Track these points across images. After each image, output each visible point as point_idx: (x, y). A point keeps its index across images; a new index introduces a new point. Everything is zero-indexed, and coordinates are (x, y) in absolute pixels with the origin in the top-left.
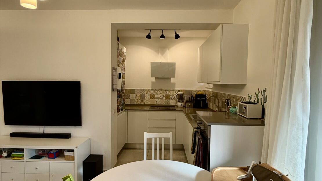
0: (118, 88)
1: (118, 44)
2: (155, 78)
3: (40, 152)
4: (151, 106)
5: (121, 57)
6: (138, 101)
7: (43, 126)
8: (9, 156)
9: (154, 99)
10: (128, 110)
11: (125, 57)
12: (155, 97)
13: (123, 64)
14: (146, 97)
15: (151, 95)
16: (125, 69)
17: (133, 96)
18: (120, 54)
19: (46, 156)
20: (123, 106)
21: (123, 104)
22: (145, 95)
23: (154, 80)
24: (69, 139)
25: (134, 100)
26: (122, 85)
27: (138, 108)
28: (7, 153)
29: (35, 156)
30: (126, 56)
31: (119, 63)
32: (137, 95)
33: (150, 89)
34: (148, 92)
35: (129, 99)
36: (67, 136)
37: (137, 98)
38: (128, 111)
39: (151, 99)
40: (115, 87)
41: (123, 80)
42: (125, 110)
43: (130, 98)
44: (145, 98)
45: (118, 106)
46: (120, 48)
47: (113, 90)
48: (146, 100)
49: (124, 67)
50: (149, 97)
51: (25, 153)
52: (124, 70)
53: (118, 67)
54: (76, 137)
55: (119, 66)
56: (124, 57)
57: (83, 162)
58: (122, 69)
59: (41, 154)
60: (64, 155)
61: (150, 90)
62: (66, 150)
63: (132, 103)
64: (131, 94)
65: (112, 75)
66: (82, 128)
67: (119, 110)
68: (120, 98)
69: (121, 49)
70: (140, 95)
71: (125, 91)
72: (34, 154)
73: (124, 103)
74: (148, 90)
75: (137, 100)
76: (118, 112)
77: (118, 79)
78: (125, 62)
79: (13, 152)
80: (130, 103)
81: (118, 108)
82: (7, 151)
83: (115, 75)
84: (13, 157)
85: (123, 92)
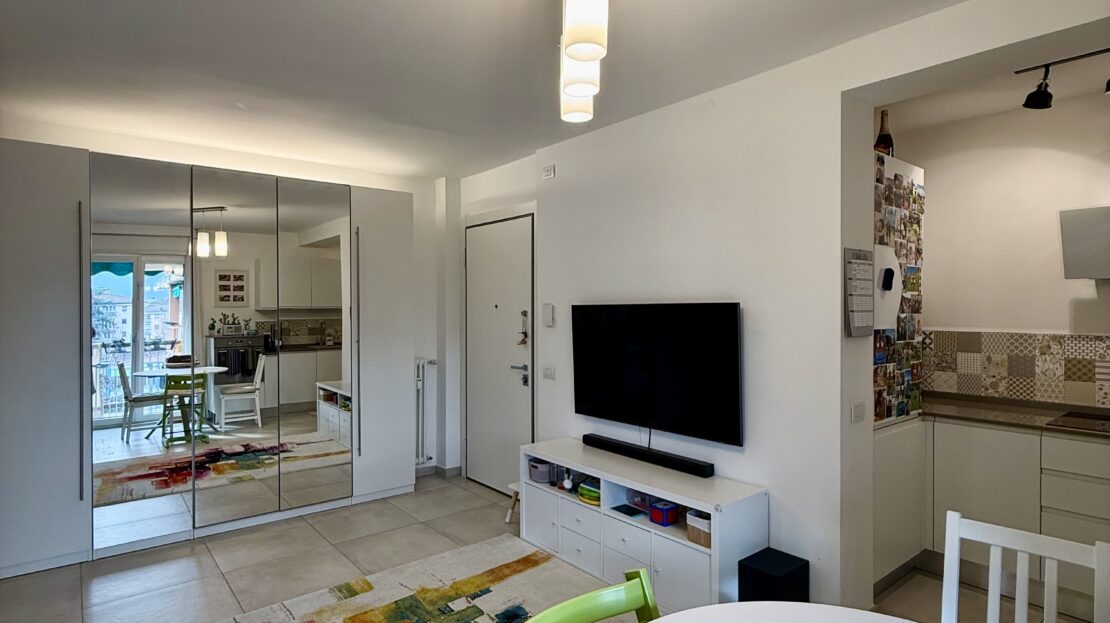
0: (876, 328)
1: (881, 161)
2: (1093, 282)
3: (636, 500)
4: (1069, 415)
5: (894, 208)
6: (994, 386)
7: (648, 429)
8: (574, 490)
9: (1091, 379)
10: (935, 415)
11: (921, 205)
12: (1097, 370)
13: (911, 235)
14: (1038, 370)
15: (1068, 361)
16: (919, 252)
17: (970, 362)
18: (891, 193)
19: (646, 514)
20: (908, 397)
21: (910, 388)
22: (1033, 358)
23: (1086, 289)
24: (703, 479)
25: (978, 377)
26: (903, 316)
27: (997, 413)
28: (572, 480)
29: (625, 506)
30: (925, 201)
31: (884, 232)
32: (989, 359)
33: (1066, 332)
34: (1049, 347)
35: (950, 373)
36: (704, 470)
37: (993, 371)
38: (937, 419)
39: (1068, 378)
40: (857, 321)
41: (908, 295)
42: (919, 414)
43: (954, 370)
44: (1033, 374)
45: (879, 395)
46: (889, 174)
47: (848, 330)
48: (1039, 383)
49: (913, 246)
50: (1061, 372)
51: (604, 491)
52: (913, 256)
53: (878, 246)
54: (729, 479)
55: (882, 242)
56: (915, 206)
57: (741, 563)
58: (904, 251)
59: (639, 506)
60: (686, 524)
61: (1062, 337)
62: (691, 509)
63: (963, 392)
64: (959, 354)
65: (847, 280)
66: (743, 451)
67: (882, 410)
68: (891, 367)
69: (896, 176)
70: (1006, 357)
71: (918, 339)
72: (624, 501)
73: (917, 386)
74: (1054, 338)
75: (989, 381)
76: (879, 416)
77: (878, 291)
78: (918, 223)
79: (584, 482)
80: (954, 391)
81: (879, 401)
82: (571, 477)
83: (858, 276)
84: (582, 495)
85: (908, 345)
